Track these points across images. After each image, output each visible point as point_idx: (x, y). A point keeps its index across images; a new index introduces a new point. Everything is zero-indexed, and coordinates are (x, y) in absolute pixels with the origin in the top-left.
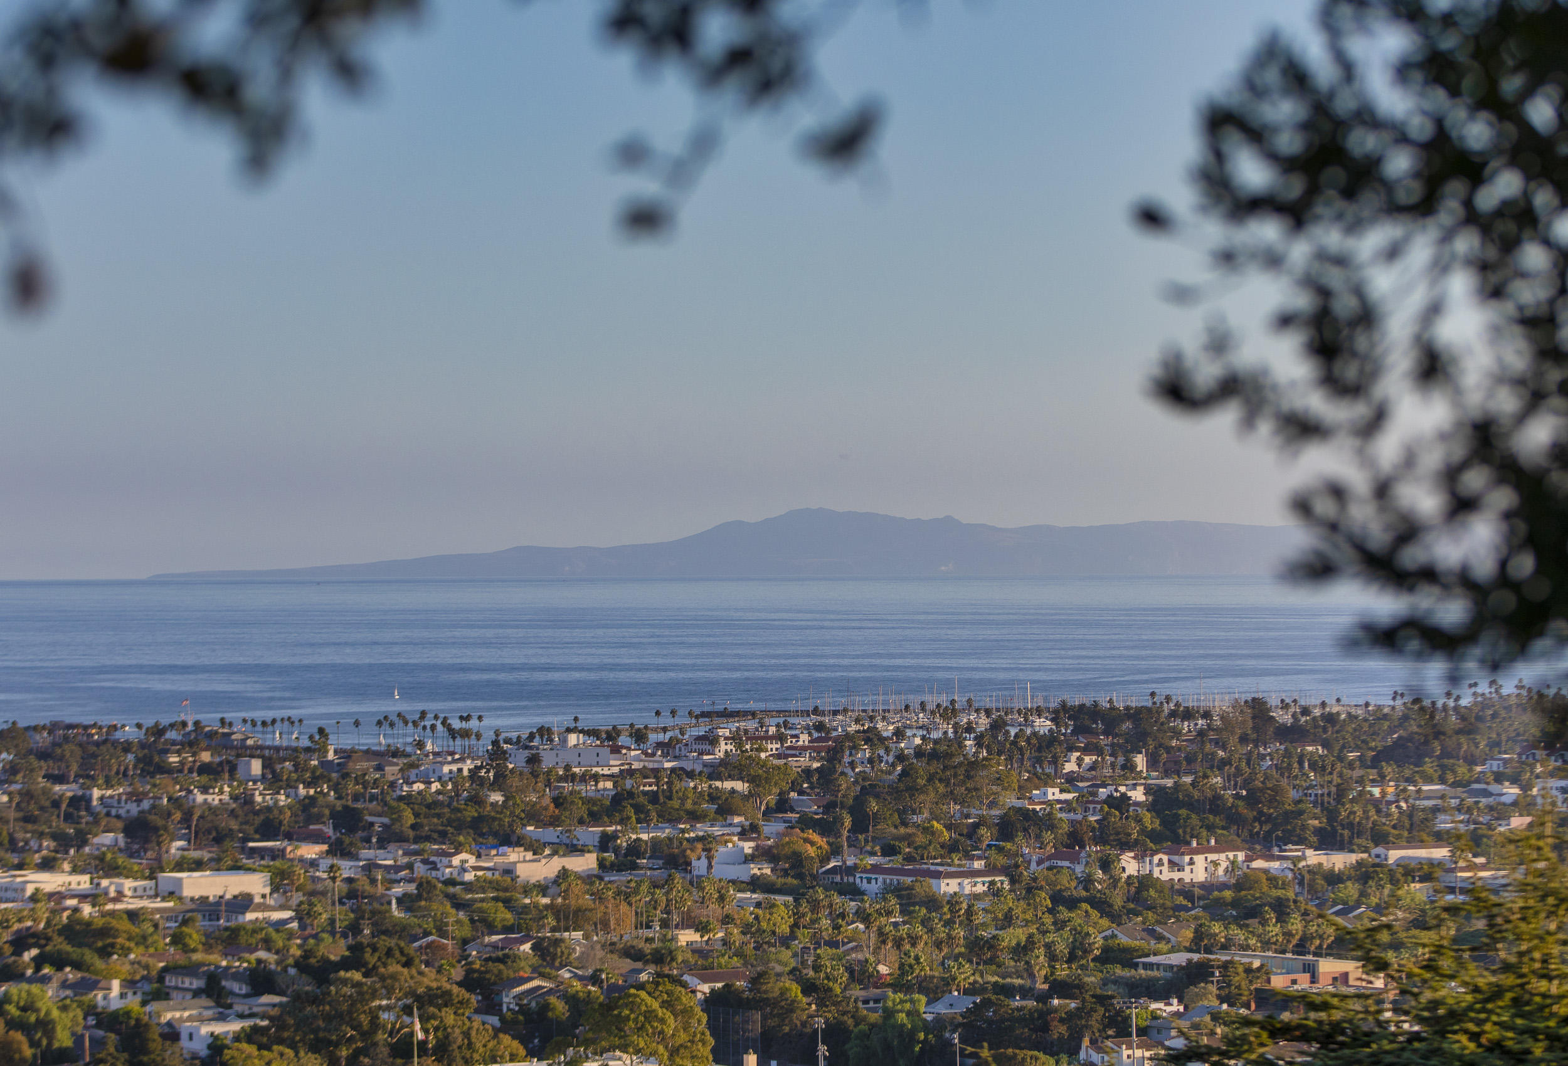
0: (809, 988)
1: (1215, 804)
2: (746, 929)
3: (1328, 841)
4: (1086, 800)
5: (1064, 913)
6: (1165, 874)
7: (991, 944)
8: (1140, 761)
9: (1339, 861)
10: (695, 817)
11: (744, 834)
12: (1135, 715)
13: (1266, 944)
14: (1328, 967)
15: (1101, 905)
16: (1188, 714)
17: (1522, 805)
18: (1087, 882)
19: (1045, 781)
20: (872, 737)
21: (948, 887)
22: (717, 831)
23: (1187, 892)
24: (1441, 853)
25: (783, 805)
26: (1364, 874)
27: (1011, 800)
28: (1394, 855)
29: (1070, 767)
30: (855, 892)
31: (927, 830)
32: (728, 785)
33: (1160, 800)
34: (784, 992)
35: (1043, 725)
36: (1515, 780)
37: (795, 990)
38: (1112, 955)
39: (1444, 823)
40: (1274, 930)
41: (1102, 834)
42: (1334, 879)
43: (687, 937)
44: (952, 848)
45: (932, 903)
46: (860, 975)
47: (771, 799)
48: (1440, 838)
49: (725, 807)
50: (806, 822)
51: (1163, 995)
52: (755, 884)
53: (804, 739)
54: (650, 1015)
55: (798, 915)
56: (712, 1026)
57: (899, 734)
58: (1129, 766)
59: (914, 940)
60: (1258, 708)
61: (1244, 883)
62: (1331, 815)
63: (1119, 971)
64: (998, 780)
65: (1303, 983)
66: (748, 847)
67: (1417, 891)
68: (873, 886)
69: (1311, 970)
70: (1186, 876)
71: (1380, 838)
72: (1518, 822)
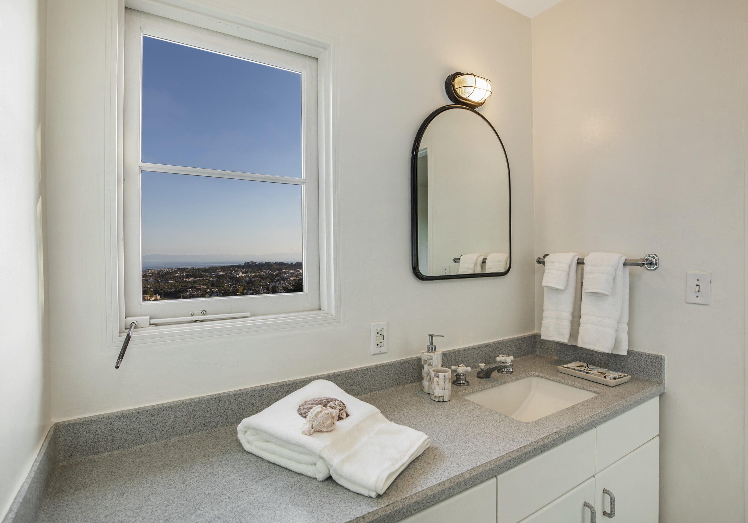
0: (160, 289)
1: (191, 275)
2: (154, 285)
3: (200, 277)
4: (180, 275)
5: (180, 283)
6: (187, 280)
7: (175, 286)
8: (184, 272)
9: (201, 279)
10: (148, 277)
11: (152, 278)
12: (183, 269)
13: (197, 285)
14: (202, 286)
15: (183, 282)
16: (188, 269)
17: (214, 274)
18: (181, 281)
19: (177, 274)
20: (162, 271)
21: (170, 282)
22: (150, 278)
23: (189, 281)
24: (209, 278)
25: (155, 276)
26: (203, 280)
27: (174, 275)
28: (205, 278)
29: (179, 273)
30: (162, 282)
31: (168, 277)
32: (151, 275)
33: (186, 275)
34: (158, 290)
35: (176, 270)
36: (213, 273)
37: (159, 290)
38: (184, 286)
39: (208, 276)
40: (197, 284)
41: (182, 277)
42: (200, 280)
43: (149, 286)
44: (170, 279)
45: (169, 283)
46: (165, 288)
47: (154, 276)
48: (208, 277)
49: (150, 276)
50: (158, 277)
51: (190, 289)
52: (154, 282)
53: (156, 271)
54: (149, 292)
55: (158, 284)
56: (154, 292)
57: (164, 270)
58: (183, 272)
59: (169, 285)
60: (193, 268)
61: (194, 281)
62: (200, 275)
63: (185, 287)
64: (173, 274)
65: (200, 287)
66: (153, 279)
67: (207, 280)
68: (164, 282)
69: (200, 286)
70: (189, 280)
71: (204, 277)
72: (214, 276)
